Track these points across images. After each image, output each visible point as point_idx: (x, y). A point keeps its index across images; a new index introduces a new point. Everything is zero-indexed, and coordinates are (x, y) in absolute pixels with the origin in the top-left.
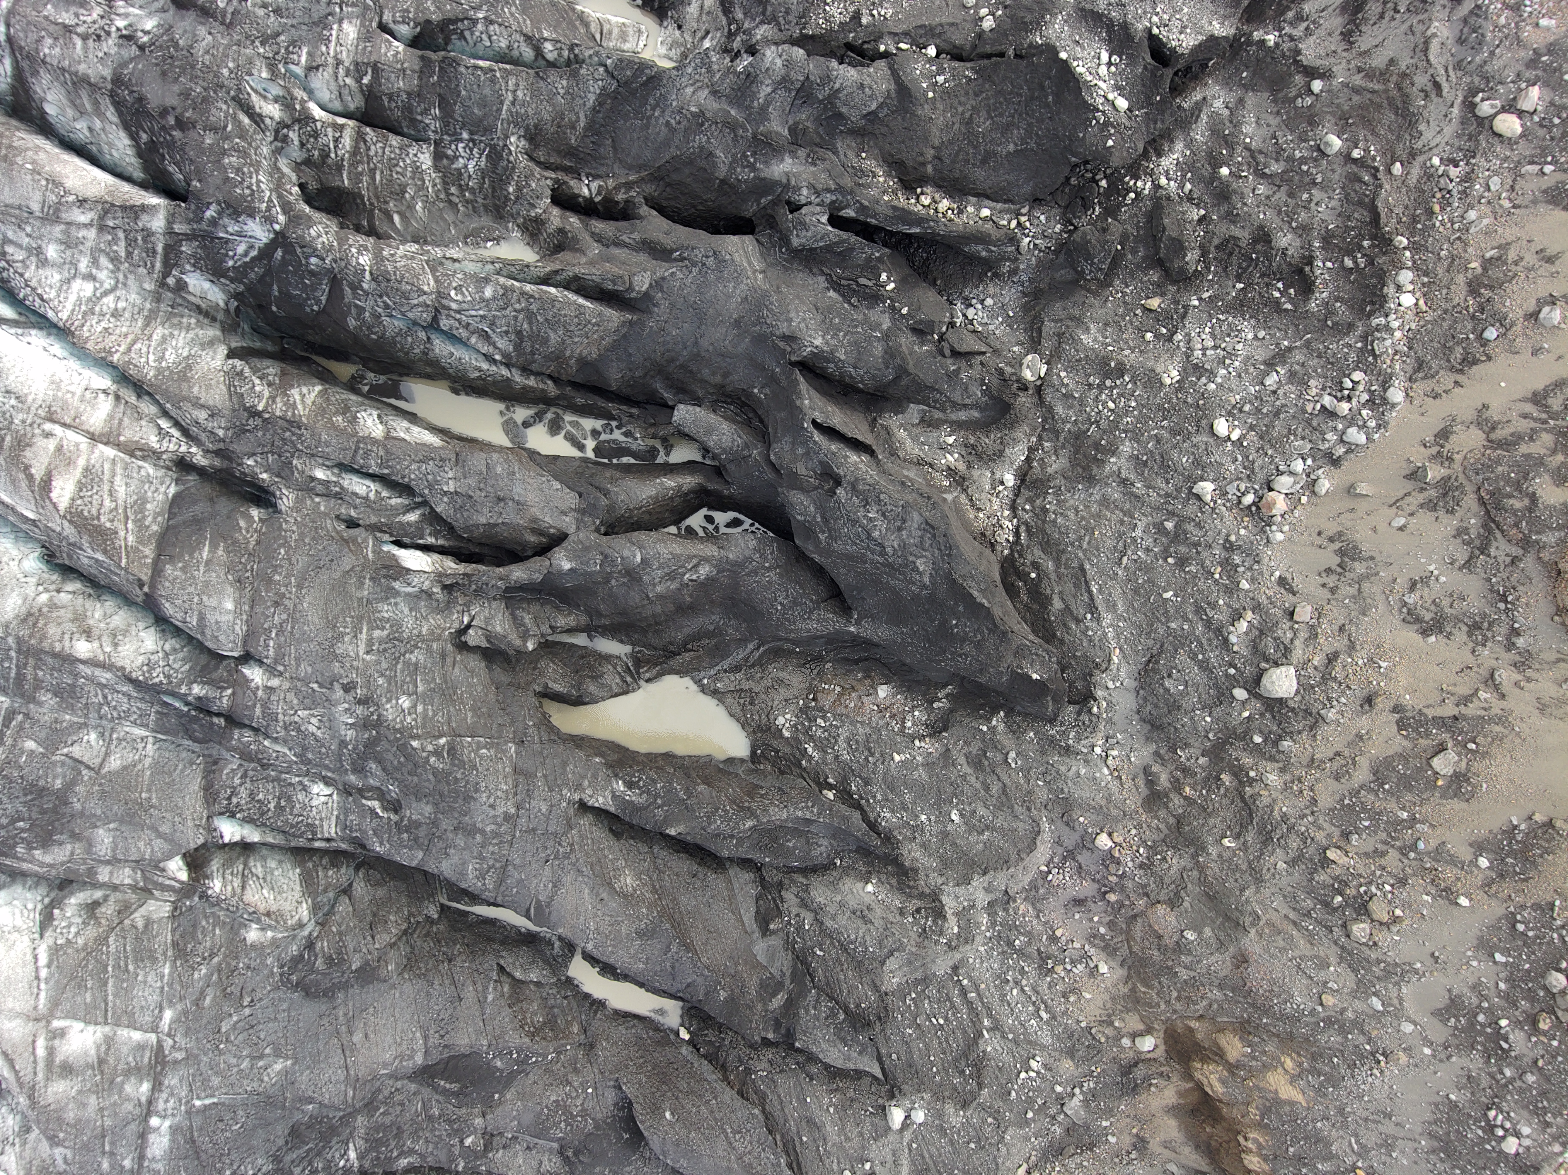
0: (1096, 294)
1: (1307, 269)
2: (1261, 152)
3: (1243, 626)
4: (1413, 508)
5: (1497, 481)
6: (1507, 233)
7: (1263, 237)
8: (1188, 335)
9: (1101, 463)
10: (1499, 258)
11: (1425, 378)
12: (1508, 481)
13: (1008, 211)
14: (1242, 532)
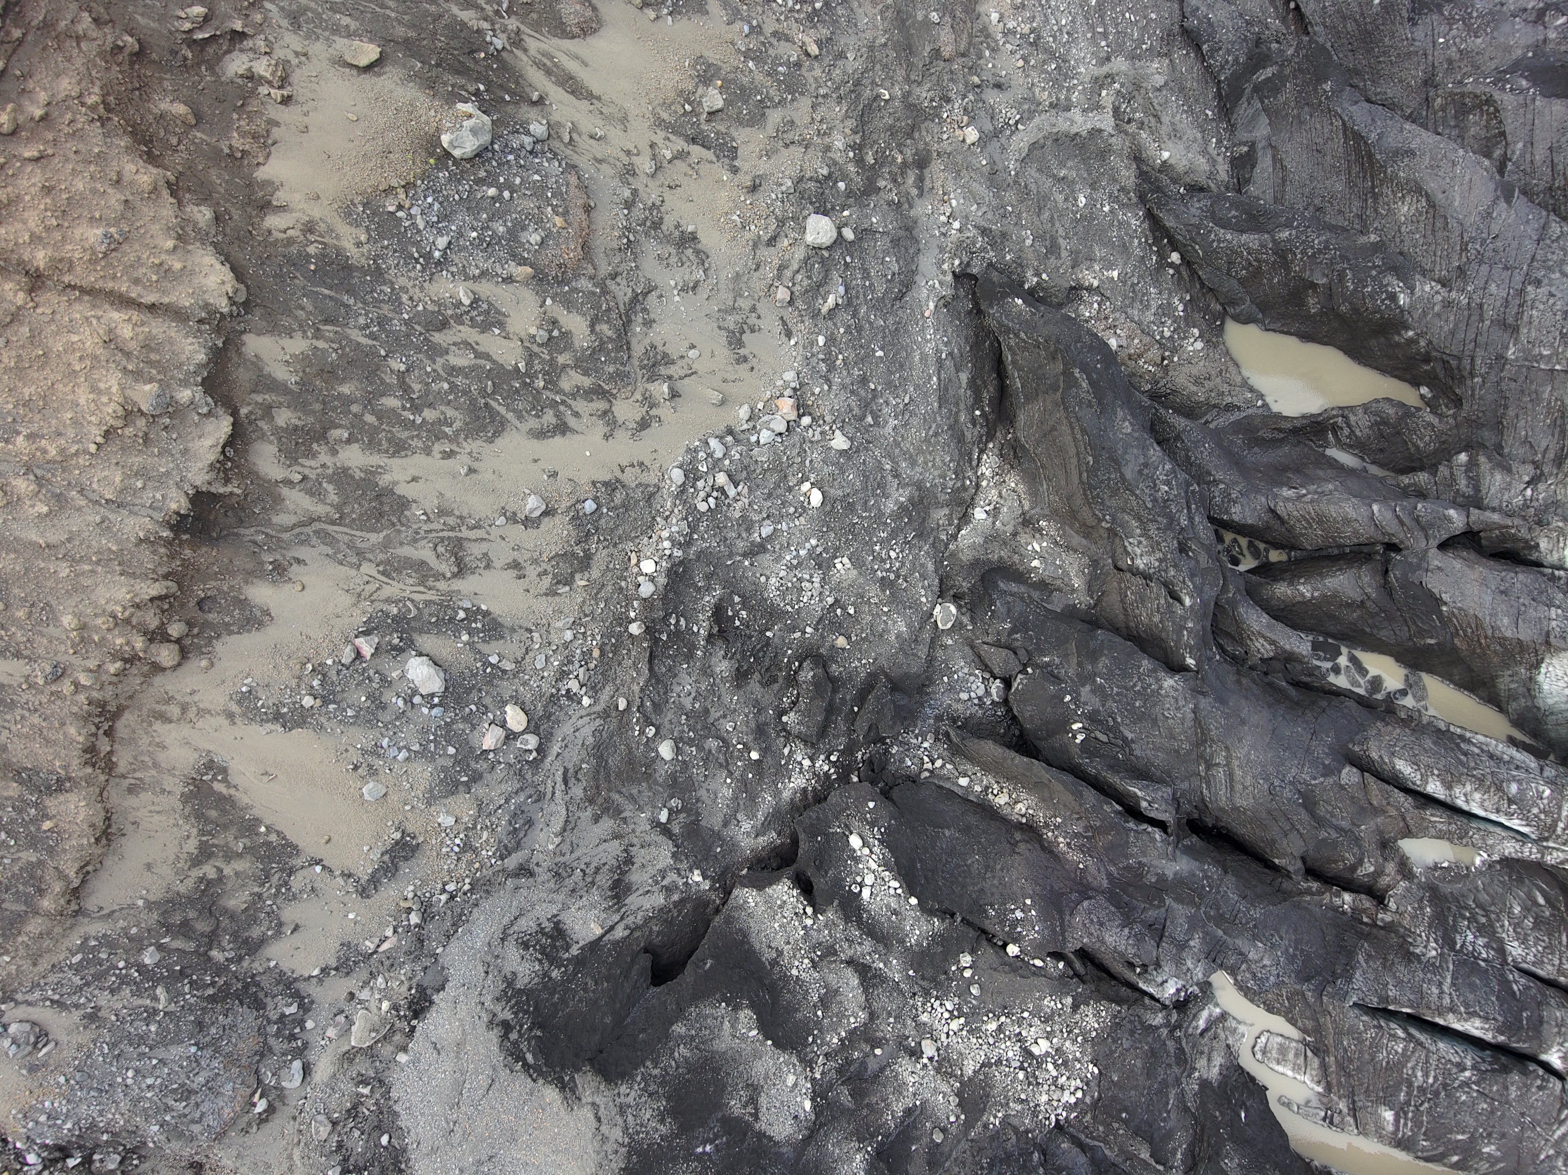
0: (882, 668)
1: (716, 630)
2: (721, 765)
3: (831, 300)
4: (680, 363)
5: (616, 358)
6: (544, 606)
7: (741, 677)
8: (821, 601)
9: (911, 500)
10: (558, 583)
11: (648, 486)
12: (608, 353)
13: (941, 777)
14: (817, 390)
